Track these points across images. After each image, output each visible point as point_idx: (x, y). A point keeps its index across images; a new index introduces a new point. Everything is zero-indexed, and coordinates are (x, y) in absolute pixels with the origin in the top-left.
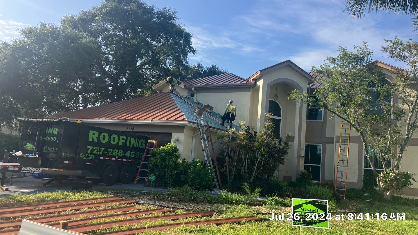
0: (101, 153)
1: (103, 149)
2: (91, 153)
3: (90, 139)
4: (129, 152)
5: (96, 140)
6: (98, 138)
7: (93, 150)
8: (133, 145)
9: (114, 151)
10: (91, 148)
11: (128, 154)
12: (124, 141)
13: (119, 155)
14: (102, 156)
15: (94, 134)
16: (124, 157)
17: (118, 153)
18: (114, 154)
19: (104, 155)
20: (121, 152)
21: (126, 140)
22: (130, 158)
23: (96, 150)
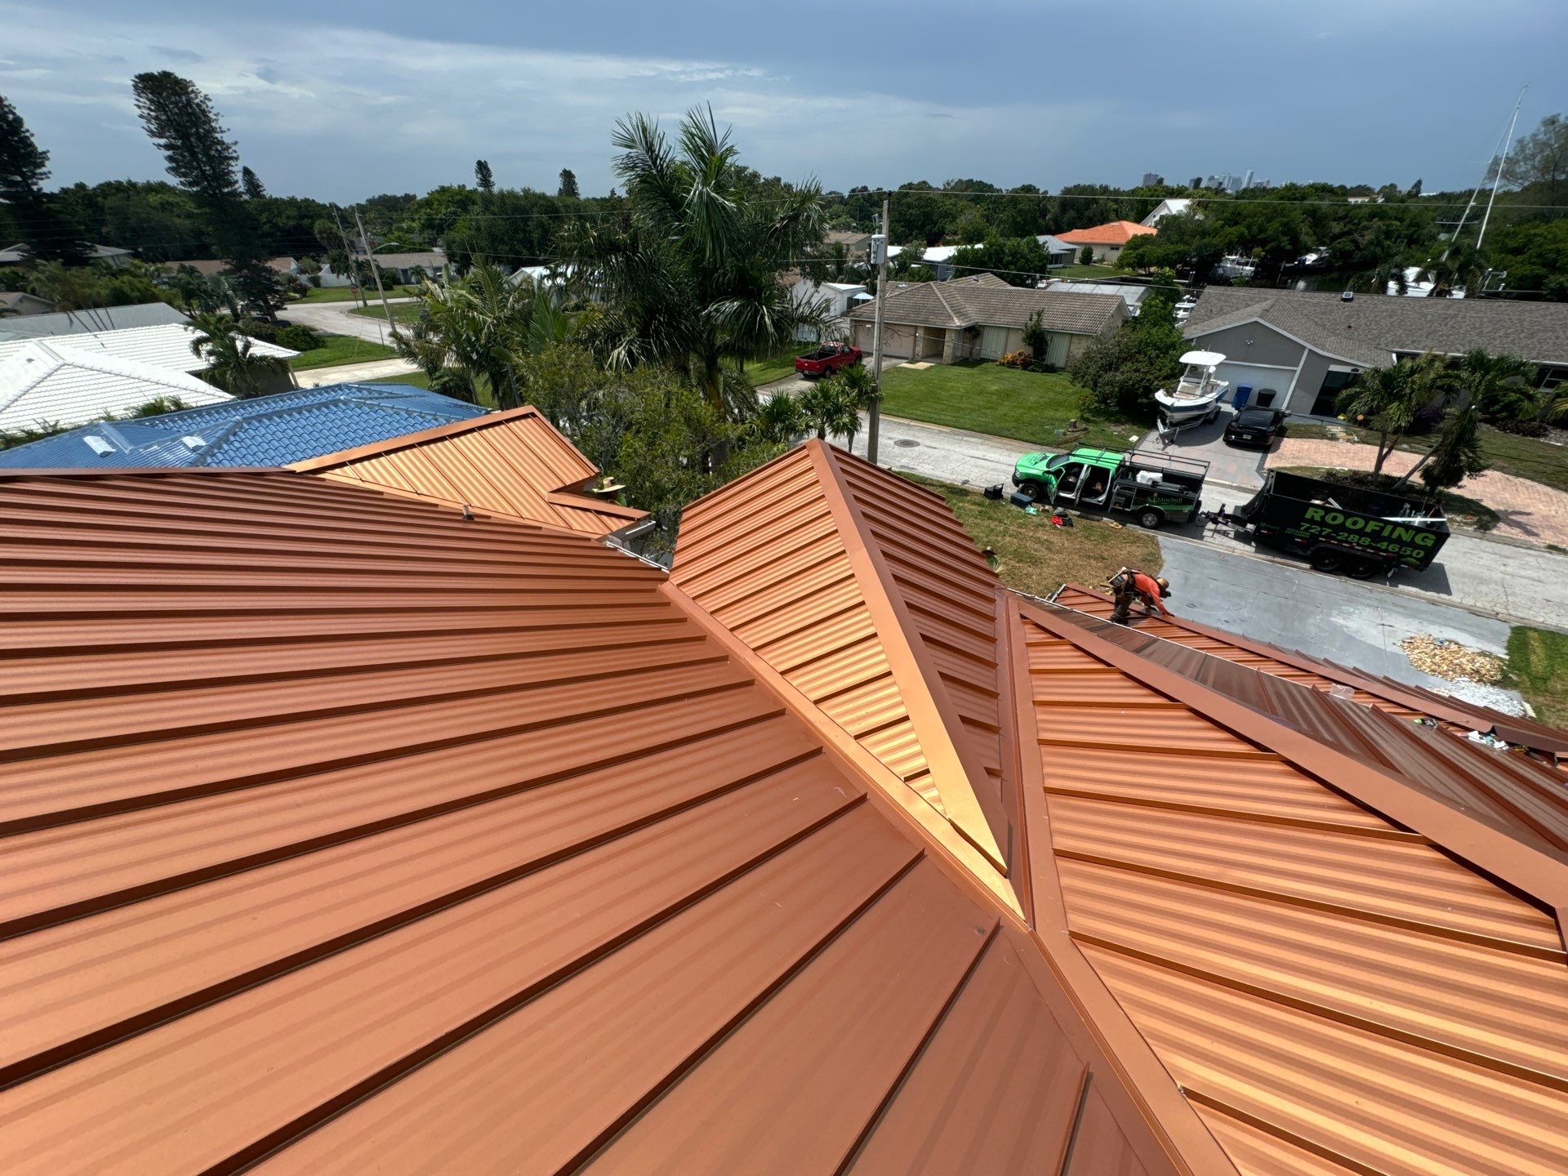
0: (1324, 534)
1: (1329, 530)
2: (1307, 530)
3: (1308, 516)
4: (1386, 544)
5: (1317, 518)
6: (1323, 518)
7: (1309, 528)
8: (1400, 536)
9: (1352, 536)
10: (1307, 525)
11: (1384, 545)
12: (1378, 529)
13: (1361, 542)
14: (1323, 537)
15: (1316, 512)
16: (1369, 546)
17: (1359, 539)
18: (1349, 539)
19: (1328, 536)
20: (1367, 541)
21: (1382, 529)
22: (1386, 551)
23: (1315, 529)
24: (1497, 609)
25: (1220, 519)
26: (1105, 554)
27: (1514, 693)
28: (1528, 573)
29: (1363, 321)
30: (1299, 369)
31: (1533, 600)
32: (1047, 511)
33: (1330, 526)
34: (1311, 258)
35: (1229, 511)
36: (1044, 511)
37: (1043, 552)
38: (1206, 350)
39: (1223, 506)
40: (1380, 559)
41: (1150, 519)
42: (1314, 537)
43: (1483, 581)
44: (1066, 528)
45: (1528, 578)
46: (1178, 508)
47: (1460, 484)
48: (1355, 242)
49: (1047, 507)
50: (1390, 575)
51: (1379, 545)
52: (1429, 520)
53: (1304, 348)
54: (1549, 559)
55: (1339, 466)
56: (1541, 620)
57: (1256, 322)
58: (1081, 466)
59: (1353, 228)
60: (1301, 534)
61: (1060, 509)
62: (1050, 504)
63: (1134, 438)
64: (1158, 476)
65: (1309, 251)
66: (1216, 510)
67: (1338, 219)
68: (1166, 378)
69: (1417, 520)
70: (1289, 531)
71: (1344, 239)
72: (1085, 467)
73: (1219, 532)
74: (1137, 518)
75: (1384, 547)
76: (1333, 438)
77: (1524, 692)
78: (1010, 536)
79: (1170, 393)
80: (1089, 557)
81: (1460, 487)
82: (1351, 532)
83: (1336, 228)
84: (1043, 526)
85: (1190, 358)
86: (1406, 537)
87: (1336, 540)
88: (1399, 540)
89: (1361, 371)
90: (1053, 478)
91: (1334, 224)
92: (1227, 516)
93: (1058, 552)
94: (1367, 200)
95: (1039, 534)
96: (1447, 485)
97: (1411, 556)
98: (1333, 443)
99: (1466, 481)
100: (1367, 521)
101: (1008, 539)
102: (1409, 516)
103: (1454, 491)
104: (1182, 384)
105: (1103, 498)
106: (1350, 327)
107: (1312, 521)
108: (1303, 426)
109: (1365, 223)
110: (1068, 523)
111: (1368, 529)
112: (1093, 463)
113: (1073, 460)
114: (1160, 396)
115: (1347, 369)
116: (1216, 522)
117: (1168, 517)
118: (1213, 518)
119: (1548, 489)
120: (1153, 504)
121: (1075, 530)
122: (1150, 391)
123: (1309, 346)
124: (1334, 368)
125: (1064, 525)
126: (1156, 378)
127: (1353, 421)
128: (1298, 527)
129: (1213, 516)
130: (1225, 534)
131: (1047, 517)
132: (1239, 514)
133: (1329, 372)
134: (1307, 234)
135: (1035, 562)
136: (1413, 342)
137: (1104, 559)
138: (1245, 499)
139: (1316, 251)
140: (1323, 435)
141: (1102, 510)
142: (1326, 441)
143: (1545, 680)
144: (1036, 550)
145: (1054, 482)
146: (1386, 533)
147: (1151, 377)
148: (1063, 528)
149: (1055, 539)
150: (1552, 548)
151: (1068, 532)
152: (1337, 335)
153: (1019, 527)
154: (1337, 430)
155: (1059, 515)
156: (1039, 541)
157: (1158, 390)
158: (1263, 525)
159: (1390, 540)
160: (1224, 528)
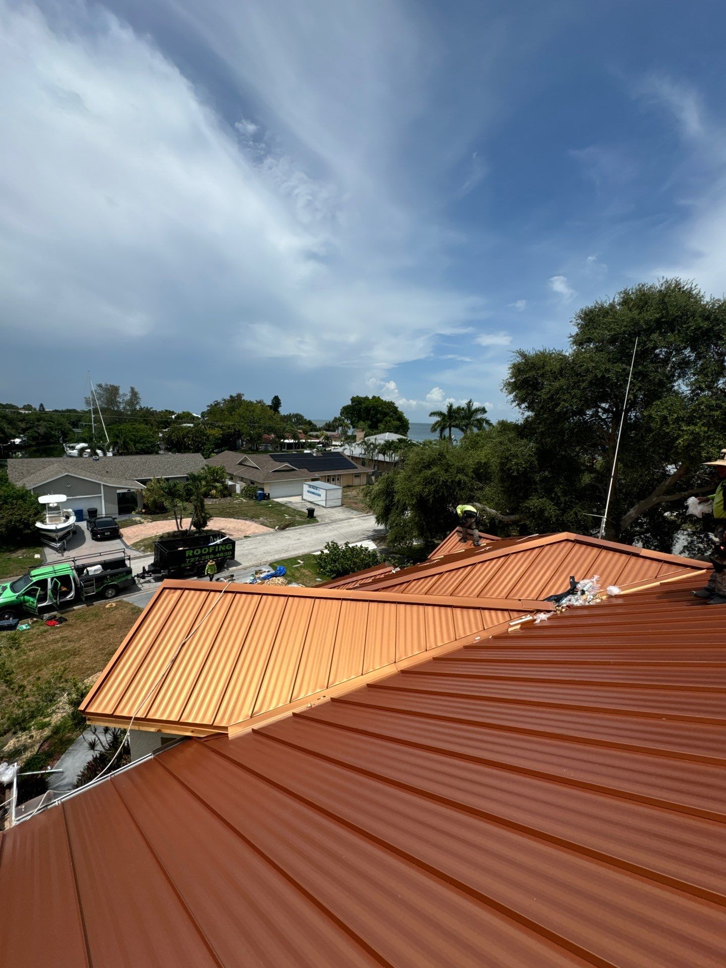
1: (198, 558)
2: (189, 561)
3: (187, 555)
4: (218, 554)
5: (191, 555)
6: (193, 553)
7: (190, 560)
8: (221, 549)
11: (218, 555)
12: (213, 549)
14: (197, 561)
15: (189, 552)
21: (215, 549)
22: (220, 557)
23: (192, 560)
24: (259, 562)
25: (146, 575)
26: (110, 622)
27: (293, 583)
28: (251, 547)
29: (112, 469)
30: (102, 495)
31: (261, 554)
32: (37, 621)
33: (197, 556)
34: (17, 441)
35: (147, 569)
36: (33, 623)
37: (70, 646)
38: (51, 494)
39: (144, 568)
40: (220, 561)
41: (110, 592)
42: (193, 563)
43: (246, 555)
44: (64, 623)
45: (253, 548)
46: (123, 579)
47: (208, 524)
48: (36, 432)
49: (35, 619)
50: (225, 566)
51: (217, 556)
52: (222, 540)
53: (100, 484)
54: (250, 540)
55: (157, 533)
56: (270, 559)
57: (67, 475)
58: (45, 581)
59: (32, 425)
60: (187, 565)
61: (46, 616)
62: (35, 616)
63: (37, 556)
64: (99, 567)
65: (15, 437)
66: (141, 571)
67: (22, 421)
68: (35, 514)
69: (218, 541)
70: (183, 565)
71: (30, 431)
72: (49, 580)
73: (145, 582)
74: (101, 596)
75: (218, 556)
76: (141, 523)
77: (295, 582)
78: (31, 650)
79: (43, 522)
80: (104, 630)
81: (207, 526)
82: (205, 555)
83: (23, 425)
84: (45, 632)
85: (42, 500)
86: (223, 549)
87: (202, 561)
88: (222, 551)
89: (132, 491)
90: (27, 598)
91: (20, 423)
92: (148, 572)
93: (80, 638)
94: (30, 412)
95: (50, 638)
96: (204, 527)
97: (228, 555)
98: (143, 525)
99: (208, 523)
100: (201, 549)
101: (32, 653)
102: (214, 541)
103: (206, 528)
104: (47, 516)
105: (72, 594)
106: (107, 472)
107: (189, 557)
108: (123, 521)
109: (36, 423)
110: (61, 620)
111: (211, 551)
112: (53, 575)
113: (35, 580)
114: (39, 525)
115: (126, 491)
116: (143, 577)
117: (121, 586)
118: (142, 576)
119: (224, 519)
120: (109, 583)
121: (70, 622)
122: (30, 525)
123: (102, 483)
124: (118, 491)
125: (60, 622)
126: (30, 516)
127: (140, 513)
128: (185, 562)
129: (141, 575)
130: (149, 582)
131: (41, 625)
132: (152, 568)
133: (119, 494)
134: (8, 428)
135: (75, 653)
136: (139, 475)
137: (114, 625)
138: (151, 560)
139: (19, 437)
140: (135, 523)
141: (77, 600)
142: (140, 525)
143: (294, 575)
144: (64, 647)
145: (31, 599)
146: (217, 550)
147: (26, 516)
148: (61, 625)
149: (67, 633)
150: (245, 537)
151: (69, 625)
152: (105, 477)
153: (28, 642)
154: (138, 519)
155: (50, 619)
156: (56, 641)
157: (35, 523)
158: (170, 568)
159: (219, 552)
160: (147, 579)
